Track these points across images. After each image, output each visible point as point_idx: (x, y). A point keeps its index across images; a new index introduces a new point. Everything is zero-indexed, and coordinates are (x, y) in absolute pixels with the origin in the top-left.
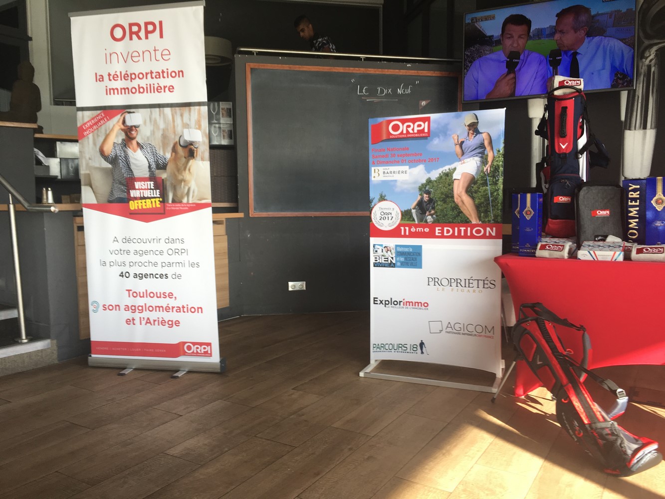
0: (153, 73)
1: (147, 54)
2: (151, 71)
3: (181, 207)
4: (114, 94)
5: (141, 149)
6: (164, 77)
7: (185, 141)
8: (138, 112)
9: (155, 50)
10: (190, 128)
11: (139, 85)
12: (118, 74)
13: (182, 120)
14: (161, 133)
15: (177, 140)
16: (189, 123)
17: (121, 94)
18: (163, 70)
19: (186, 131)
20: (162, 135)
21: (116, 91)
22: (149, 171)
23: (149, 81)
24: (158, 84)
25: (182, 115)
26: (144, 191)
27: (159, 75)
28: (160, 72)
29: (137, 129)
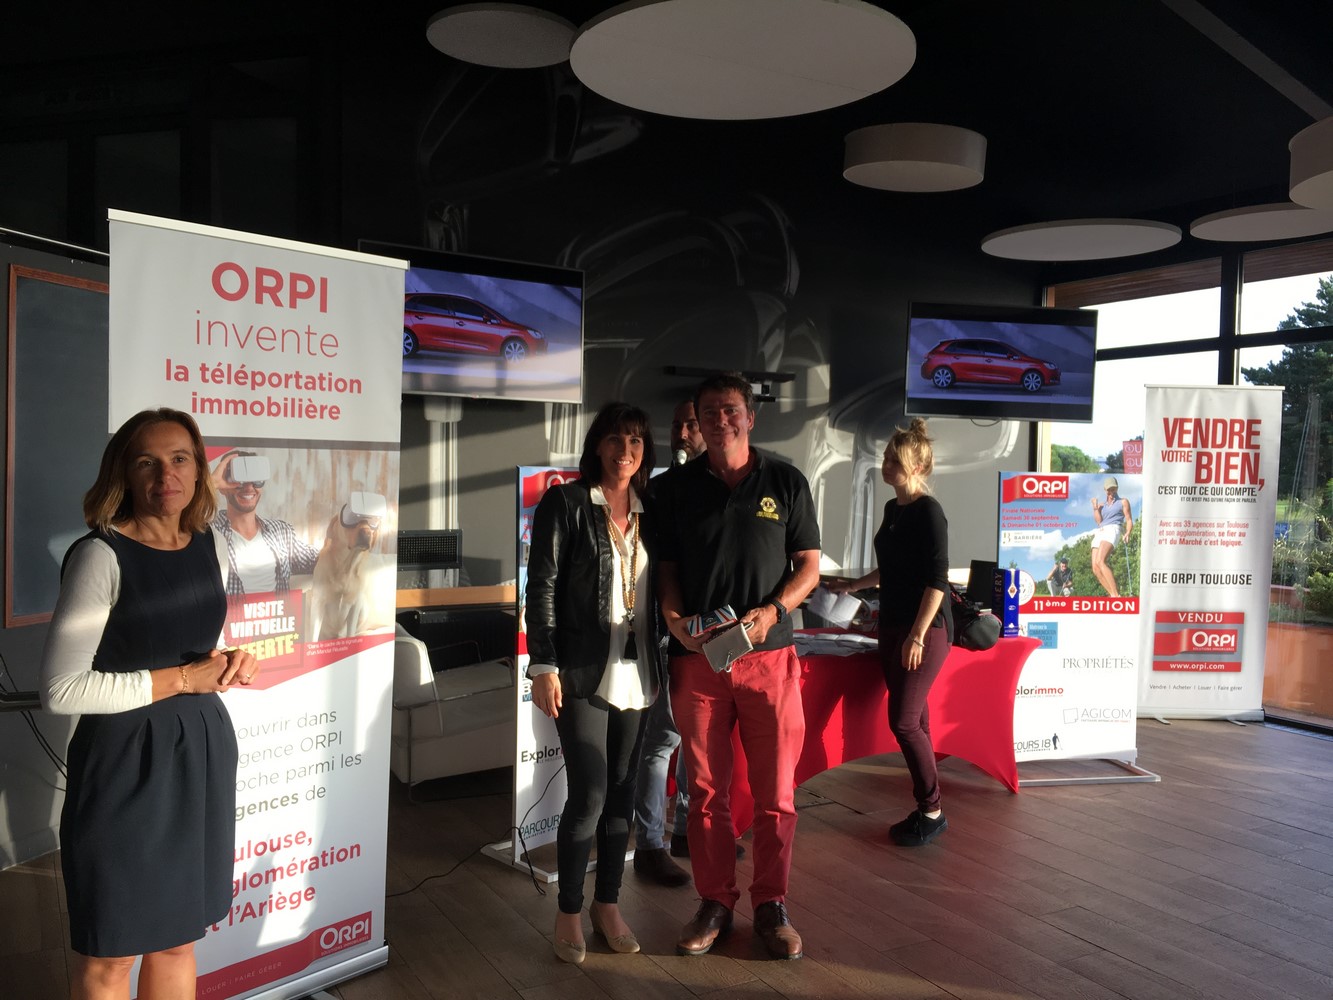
0: (301, 377)
1: (290, 338)
2: (297, 373)
3: (336, 646)
4: (211, 411)
5: (263, 532)
6: (322, 389)
7: (353, 516)
8: (263, 455)
9: (309, 333)
10: (366, 491)
11: (269, 399)
12: (224, 368)
13: (350, 475)
14: (308, 498)
15: (338, 513)
16: (363, 481)
17: (227, 412)
18: (321, 375)
19: (355, 496)
20: (310, 503)
21: (216, 405)
22: (276, 579)
23: (292, 392)
24: (310, 400)
25: (350, 466)
26: (263, 622)
27: (312, 383)
28: (316, 377)
29: (258, 489)
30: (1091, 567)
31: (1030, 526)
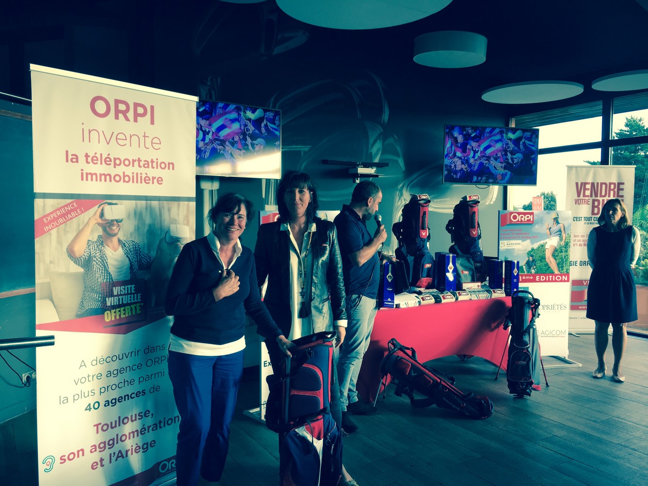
0: (141, 161)
2: (139, 158)
4: (92, 180)
5: (122, 247)
6: (153, 167)
7: (171, 238)
8: (121, 204)
9: (145, 136)
11: (124, 173)
12: (98, 156)
13: (169, 215)
14: (146, 228)
16: (176, 218)
17: (101, 180)
18: (152, 160)
19: (172, 227)
20: (148, 230)
21: (94, 177)
22: (130, 273)
23: (136, 169)
24: (146, 174)
25: (169, 210)
26: (124, 297)
27: (147, 164)
28: (149, 161)
29: (119, 224)
30: (545, 259)
31: (515, 238)
